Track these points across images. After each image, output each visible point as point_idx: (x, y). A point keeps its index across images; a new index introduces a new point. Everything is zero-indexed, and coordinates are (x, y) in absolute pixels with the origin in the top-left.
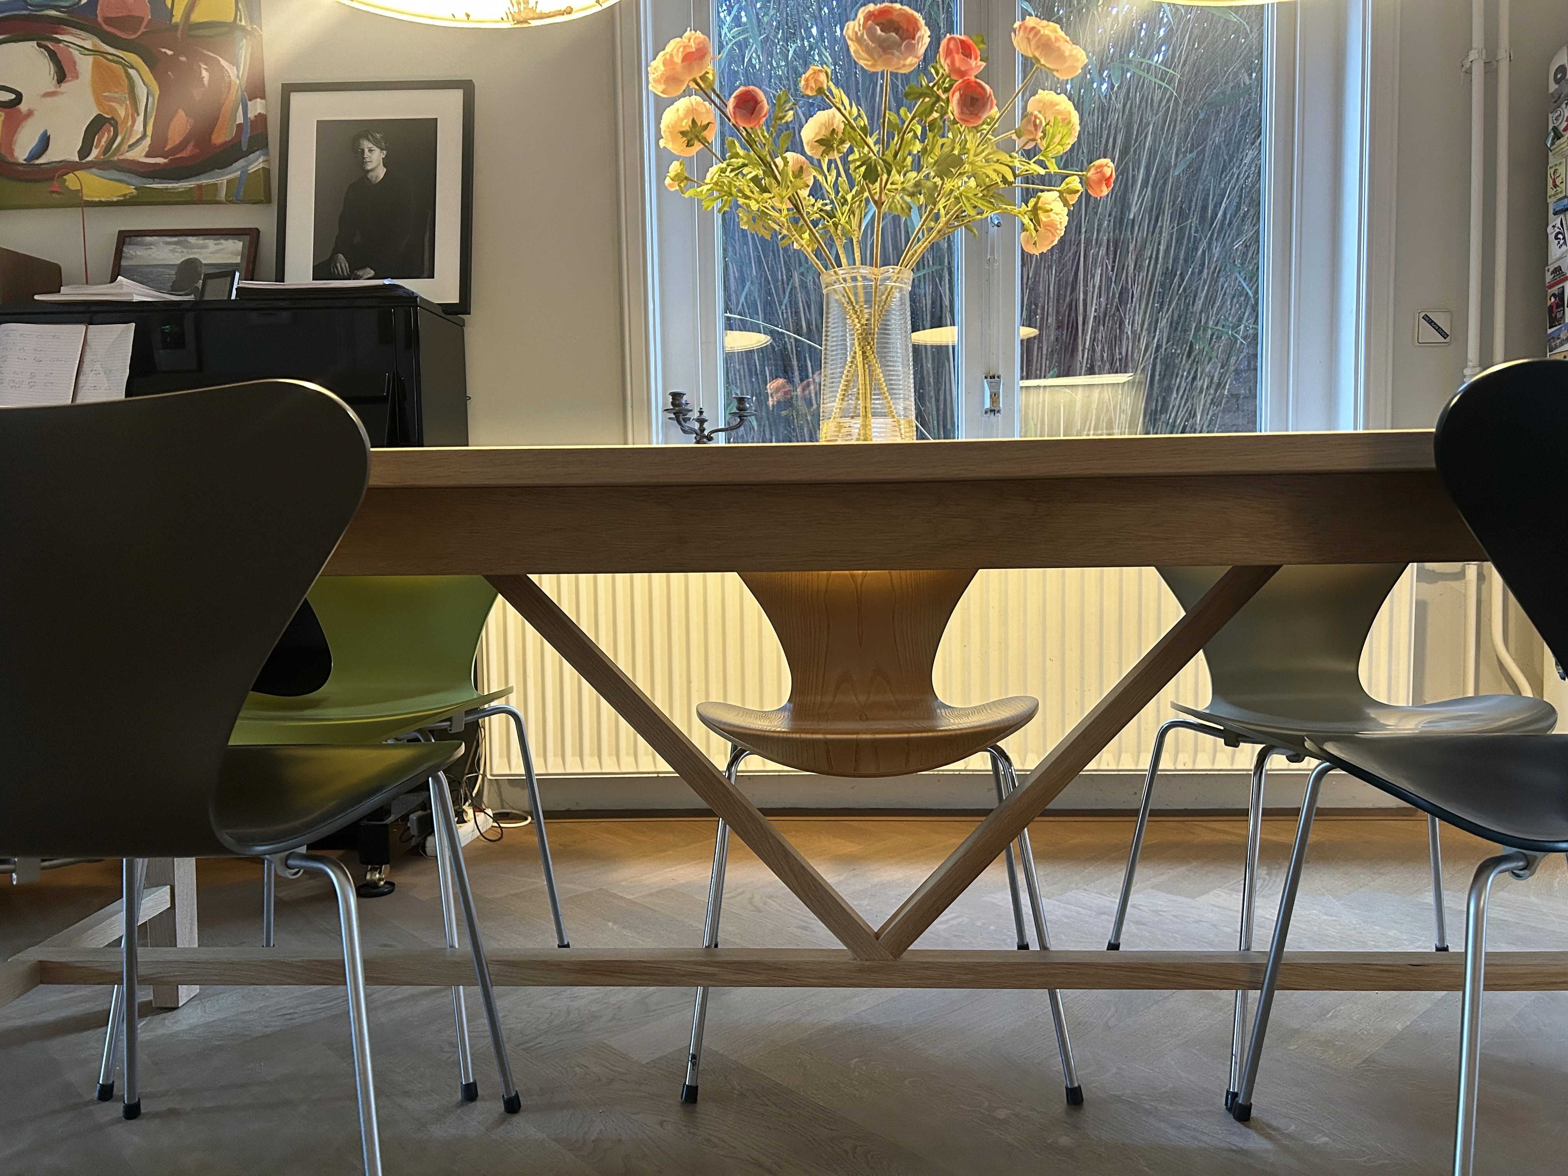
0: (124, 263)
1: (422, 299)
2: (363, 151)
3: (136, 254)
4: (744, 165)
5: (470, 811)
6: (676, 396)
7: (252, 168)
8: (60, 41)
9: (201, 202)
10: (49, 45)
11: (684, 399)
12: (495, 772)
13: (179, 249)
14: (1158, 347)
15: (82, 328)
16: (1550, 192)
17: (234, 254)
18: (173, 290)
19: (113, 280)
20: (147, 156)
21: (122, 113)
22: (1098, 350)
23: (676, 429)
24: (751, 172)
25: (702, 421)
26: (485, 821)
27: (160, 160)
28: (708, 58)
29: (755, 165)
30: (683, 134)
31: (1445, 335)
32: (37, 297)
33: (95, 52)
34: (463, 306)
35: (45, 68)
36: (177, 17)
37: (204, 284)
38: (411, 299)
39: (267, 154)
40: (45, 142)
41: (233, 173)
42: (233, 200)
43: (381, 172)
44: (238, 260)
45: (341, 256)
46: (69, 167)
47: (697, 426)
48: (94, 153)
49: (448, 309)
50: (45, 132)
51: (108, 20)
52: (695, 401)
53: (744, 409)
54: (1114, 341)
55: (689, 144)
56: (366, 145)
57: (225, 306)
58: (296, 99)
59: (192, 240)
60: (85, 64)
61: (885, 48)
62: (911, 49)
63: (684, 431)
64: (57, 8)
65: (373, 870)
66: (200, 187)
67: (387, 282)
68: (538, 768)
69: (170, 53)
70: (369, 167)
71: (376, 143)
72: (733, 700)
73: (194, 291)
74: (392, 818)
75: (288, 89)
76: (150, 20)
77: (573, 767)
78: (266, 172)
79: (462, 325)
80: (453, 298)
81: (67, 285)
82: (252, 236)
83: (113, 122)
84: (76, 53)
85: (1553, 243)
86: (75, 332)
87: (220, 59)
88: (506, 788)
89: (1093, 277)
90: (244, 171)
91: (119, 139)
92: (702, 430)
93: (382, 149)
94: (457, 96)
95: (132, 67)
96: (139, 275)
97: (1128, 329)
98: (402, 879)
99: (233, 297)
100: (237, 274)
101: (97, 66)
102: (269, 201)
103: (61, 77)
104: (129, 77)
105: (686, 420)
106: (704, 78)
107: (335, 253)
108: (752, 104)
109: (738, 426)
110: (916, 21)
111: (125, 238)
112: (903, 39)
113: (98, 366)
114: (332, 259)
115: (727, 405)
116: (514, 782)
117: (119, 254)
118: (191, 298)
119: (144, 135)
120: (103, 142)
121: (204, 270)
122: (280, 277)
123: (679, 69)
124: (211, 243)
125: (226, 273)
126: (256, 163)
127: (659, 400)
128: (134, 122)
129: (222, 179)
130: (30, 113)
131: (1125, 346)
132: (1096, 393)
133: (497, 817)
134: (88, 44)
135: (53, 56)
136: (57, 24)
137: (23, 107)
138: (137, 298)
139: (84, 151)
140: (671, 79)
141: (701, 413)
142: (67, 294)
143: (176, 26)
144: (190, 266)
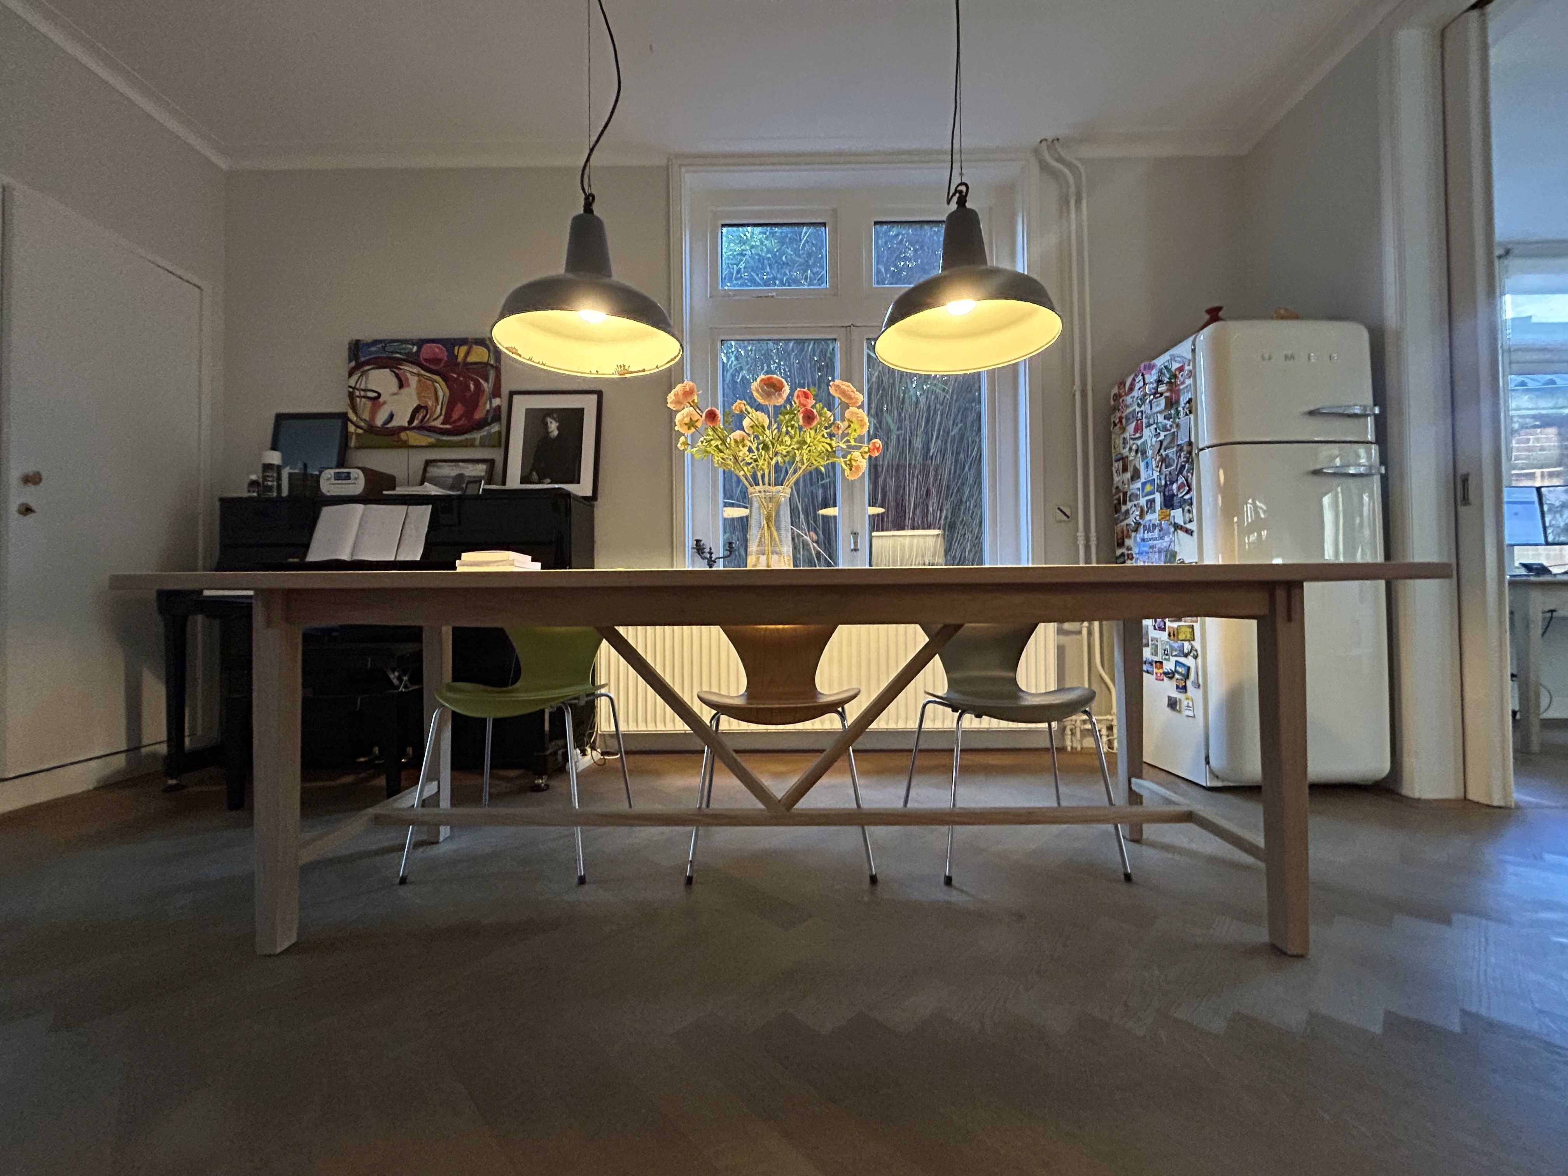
0: (427, 475)
1: (573, 495)
2: (547, 423)
3: (433, 471)
4: (712, 440)
5: (589, 750)
6: (698, 541)
7: (493, 431)
8: (401, 369)
9: (466, 446)
10: (395, 370)
11: (702, 543)
12: (602, 730)
13: (454, 468)
14: (946, 518)
15: (405, 507)
16: (1113, 450)
17: (481, 471)
18: (451, 488)
19: (422, 483)
20: (443, 423)
21: (430, 403)
22: (916, 519)
23: (698, 558)
24: (714, 443)
25: (711, 553)
26: (597, 755)
27: (447, 426)
28: (695, 393)
29: (716, 440)
30: (686, 424)
31: (1068, 517)
32: (385, 492)
33: (419, 375)
34: (594, 497)
35: (394, 381)
36: (460, 359)
37: (466, 487)
38: (568, 494)
39: (500, 423)
40: (391, 417)
41: (484, 432)
42: (483, 445)
43: (556, 433)
44: (483, 474)
45: (534, 473)
46: (402, 429)
47: (708, 556)
48: (416, 423)
49: (585, 498)
50: (392, 412)
51: (426, 360)
52: (707, 543)
53: (733, 548)
54: (925, 514)
55: (689, 428)
56: (549, 420)
57: (477, 497)
58: (516, 398)
59: (461, 464)
60: (413, 381)
61: (768, 395)
62: (780, 395)
63: (702, 558)
64: (400, 353)
65: (538, 778)
66: (467, 439)
67: (556, 486)
68: (623, 728)
69: (455, 376)
70: (550, 430)
71: (554, 419)
72: (715, 689)
73: (461, 489)
74: (548, 752)
75: (512, 394)
76: (446, 361)
77: (642, 728)
78: (499, 432)
79: (593, 506)
80: (589, 493)
81: (398, 486)
82: (491, 463)
83: (426, 408)
84: (409, 375)
85: (1115, 474)
86: (402, 509)
87: (480, 380)
88: (608, 738)
89: (913, 483)
90: (489, 431)
91: (428, 416)
92: (711, 557)
93: (556, 422)
94: (594, 397)
95: (436, 382)
96: (435, 482)
97: (931, 509)
98: (552, 783)
99: (480, 493)
100: (483, 482)
101: (419, 381)
102: (500, 445)
103: (401, 386)
104: (434, 386)
105: (703, 553)
106: (693, 401)
107: (532, 470)
108: (713, 416)
109: (729, 556)
110: (782, 383)
111: (428, 463)
112: (776, 391)
113: (412, 526)
114: (530, 474)
115: (724, 546)
116: (611, 736)
117: (425, 471)
118: (459, 493)
119: (441, 414)
120: (420, 417)
121: (467, 479)
122: (504, 483)
123: (681, 397)
124: (470, 466)
125: (477, 481)
126: (495, 428)
127: (690, 543)
128: (436, 408)
129: (477, 436)
130: (385, 403)
131: (930, 518)
132: (915, 540)
133: (603, 754)
134: (415, 371)
135: (397, 376)
136: (400, 361)
137: (381, 400)
138: (433, 493)
139: (411, 421)
140: (678, 402)
141: (710, 549)
142: (399, 491)
143: (459, 364)
144: (461, 476)
